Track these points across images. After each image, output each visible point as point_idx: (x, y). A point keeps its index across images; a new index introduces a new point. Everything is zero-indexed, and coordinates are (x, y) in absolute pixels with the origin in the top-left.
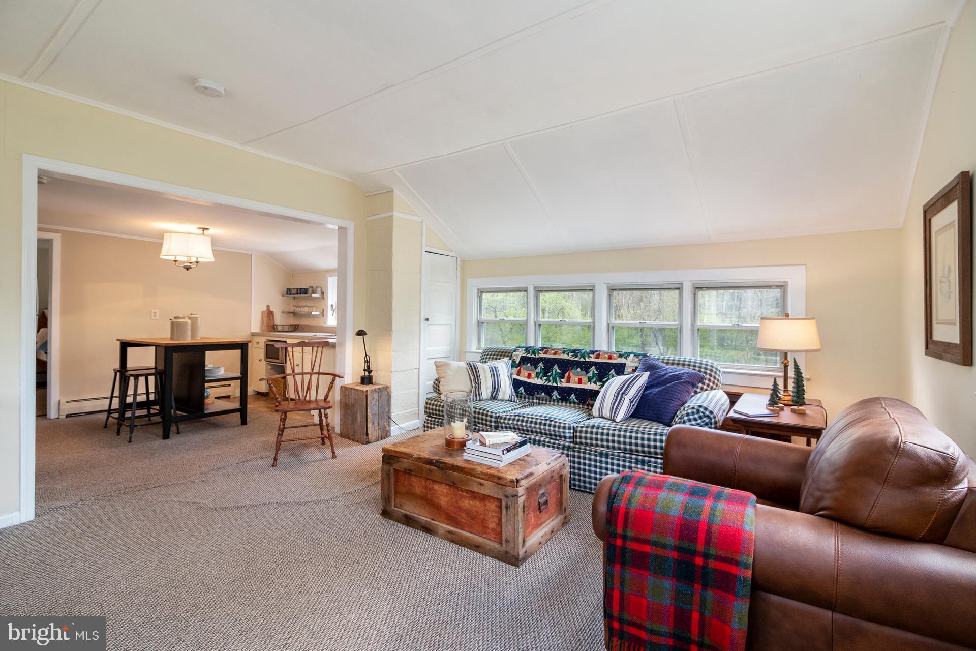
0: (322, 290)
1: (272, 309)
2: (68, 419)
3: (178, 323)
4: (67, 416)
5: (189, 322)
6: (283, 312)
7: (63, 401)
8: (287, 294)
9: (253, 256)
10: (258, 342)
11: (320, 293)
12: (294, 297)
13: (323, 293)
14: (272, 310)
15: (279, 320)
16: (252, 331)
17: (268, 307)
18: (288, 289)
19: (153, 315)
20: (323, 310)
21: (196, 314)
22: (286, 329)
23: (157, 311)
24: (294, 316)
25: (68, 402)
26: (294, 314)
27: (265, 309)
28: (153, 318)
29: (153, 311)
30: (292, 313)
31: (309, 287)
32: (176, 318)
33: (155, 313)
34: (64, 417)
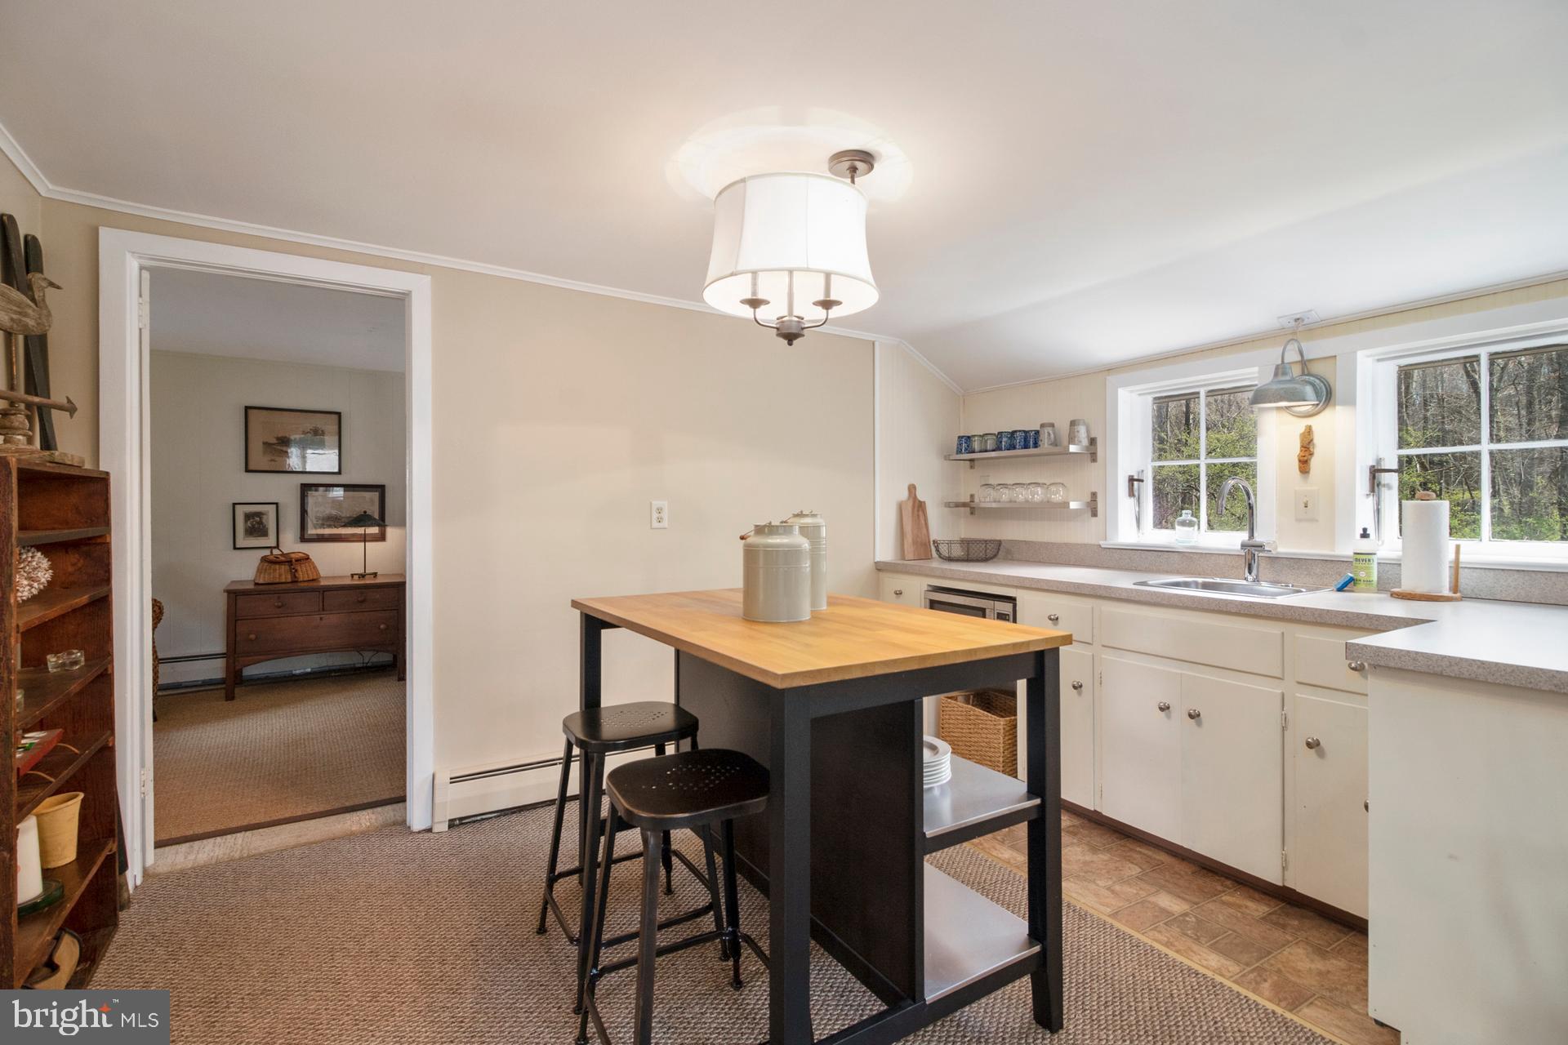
0: (1088, 431)
1: (920, 496)
2: (455, 832)
3: (772, 553)
4: (452, 824)
5: (805, 544)
6: (948, 505)
7: (443, 778)
8: (959, 451)
9: (877, 344)
10: (898, 589)
11: (1085, 442)
12: (971, 460)
13: (1093, 441)
14: (922, 500)
15: (939, 527)
16: (877, 559)
17: (912, 489)
18: (960, 438)
19: (655, 515)
20: (1094, 495)
21: (814, 516)
22: (957, 551)
23: (664, 504)
24: (972, 513)
25: (455, 780)
26: (970, 508)
27: (904, 495)
28: (655, 524)
29: (656, 503)
30: (964, 505)
31: (1042, 426)
32: (760, 530)
33: (659, 510)
34: (445, 827)
